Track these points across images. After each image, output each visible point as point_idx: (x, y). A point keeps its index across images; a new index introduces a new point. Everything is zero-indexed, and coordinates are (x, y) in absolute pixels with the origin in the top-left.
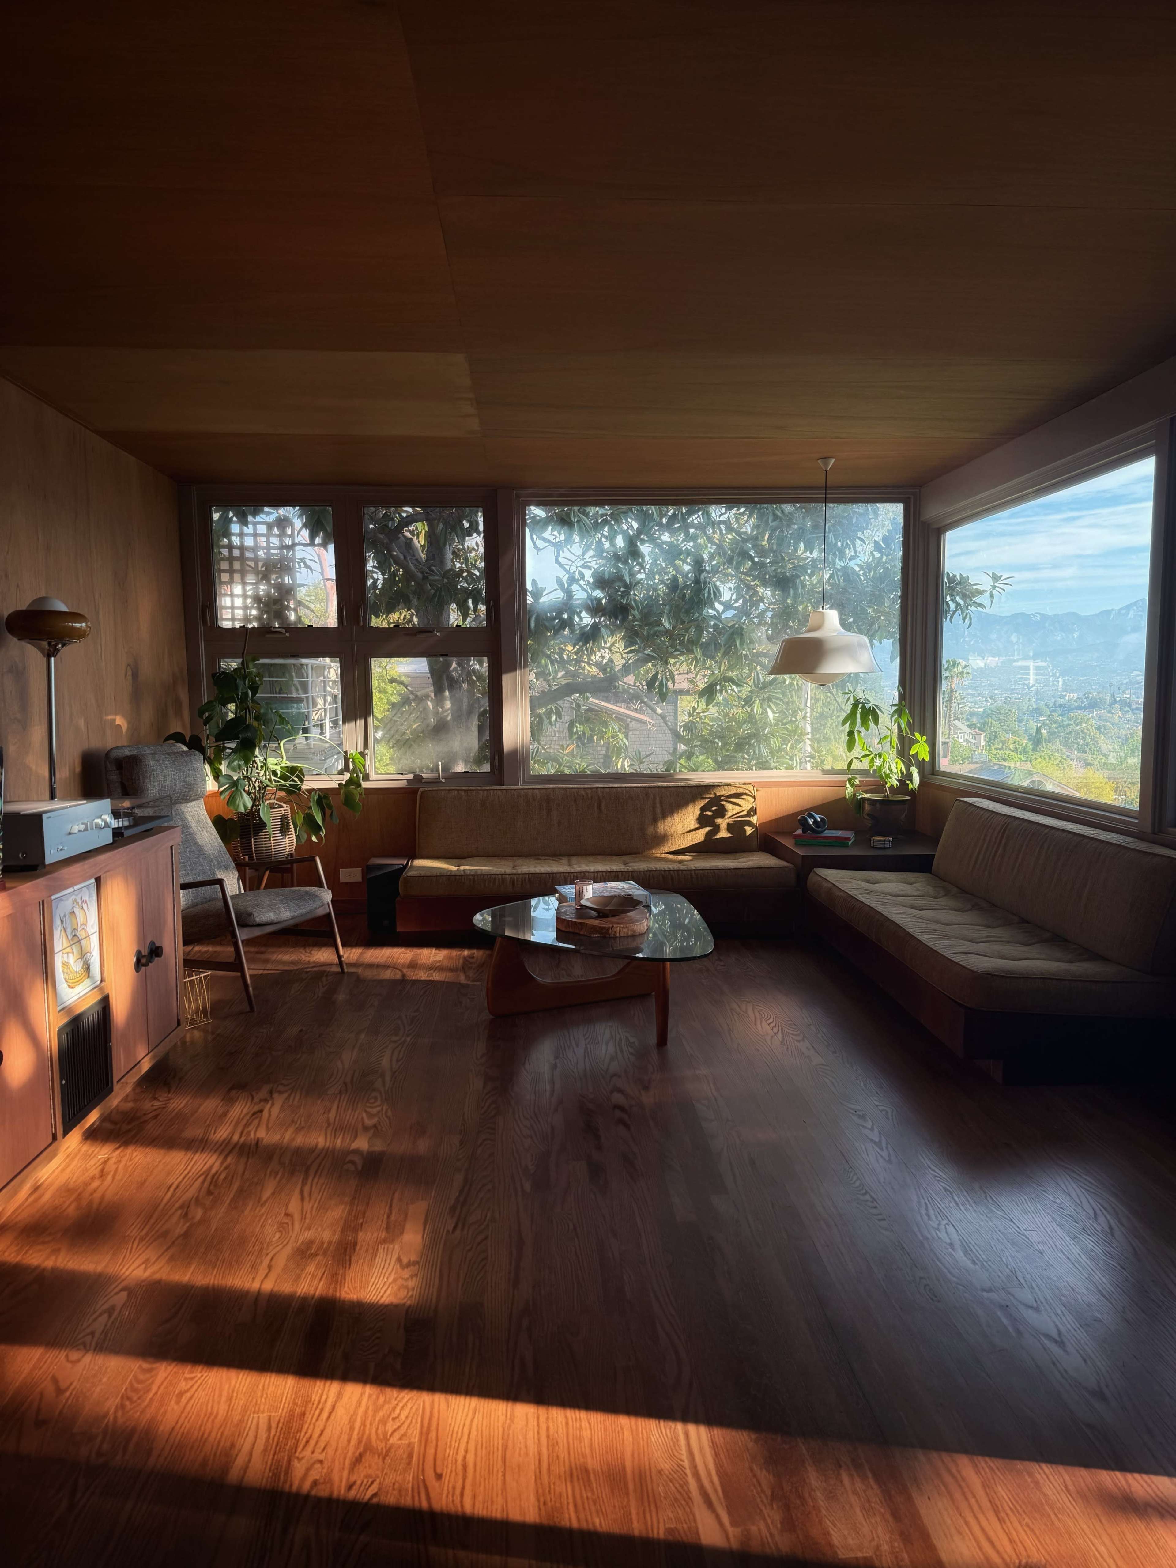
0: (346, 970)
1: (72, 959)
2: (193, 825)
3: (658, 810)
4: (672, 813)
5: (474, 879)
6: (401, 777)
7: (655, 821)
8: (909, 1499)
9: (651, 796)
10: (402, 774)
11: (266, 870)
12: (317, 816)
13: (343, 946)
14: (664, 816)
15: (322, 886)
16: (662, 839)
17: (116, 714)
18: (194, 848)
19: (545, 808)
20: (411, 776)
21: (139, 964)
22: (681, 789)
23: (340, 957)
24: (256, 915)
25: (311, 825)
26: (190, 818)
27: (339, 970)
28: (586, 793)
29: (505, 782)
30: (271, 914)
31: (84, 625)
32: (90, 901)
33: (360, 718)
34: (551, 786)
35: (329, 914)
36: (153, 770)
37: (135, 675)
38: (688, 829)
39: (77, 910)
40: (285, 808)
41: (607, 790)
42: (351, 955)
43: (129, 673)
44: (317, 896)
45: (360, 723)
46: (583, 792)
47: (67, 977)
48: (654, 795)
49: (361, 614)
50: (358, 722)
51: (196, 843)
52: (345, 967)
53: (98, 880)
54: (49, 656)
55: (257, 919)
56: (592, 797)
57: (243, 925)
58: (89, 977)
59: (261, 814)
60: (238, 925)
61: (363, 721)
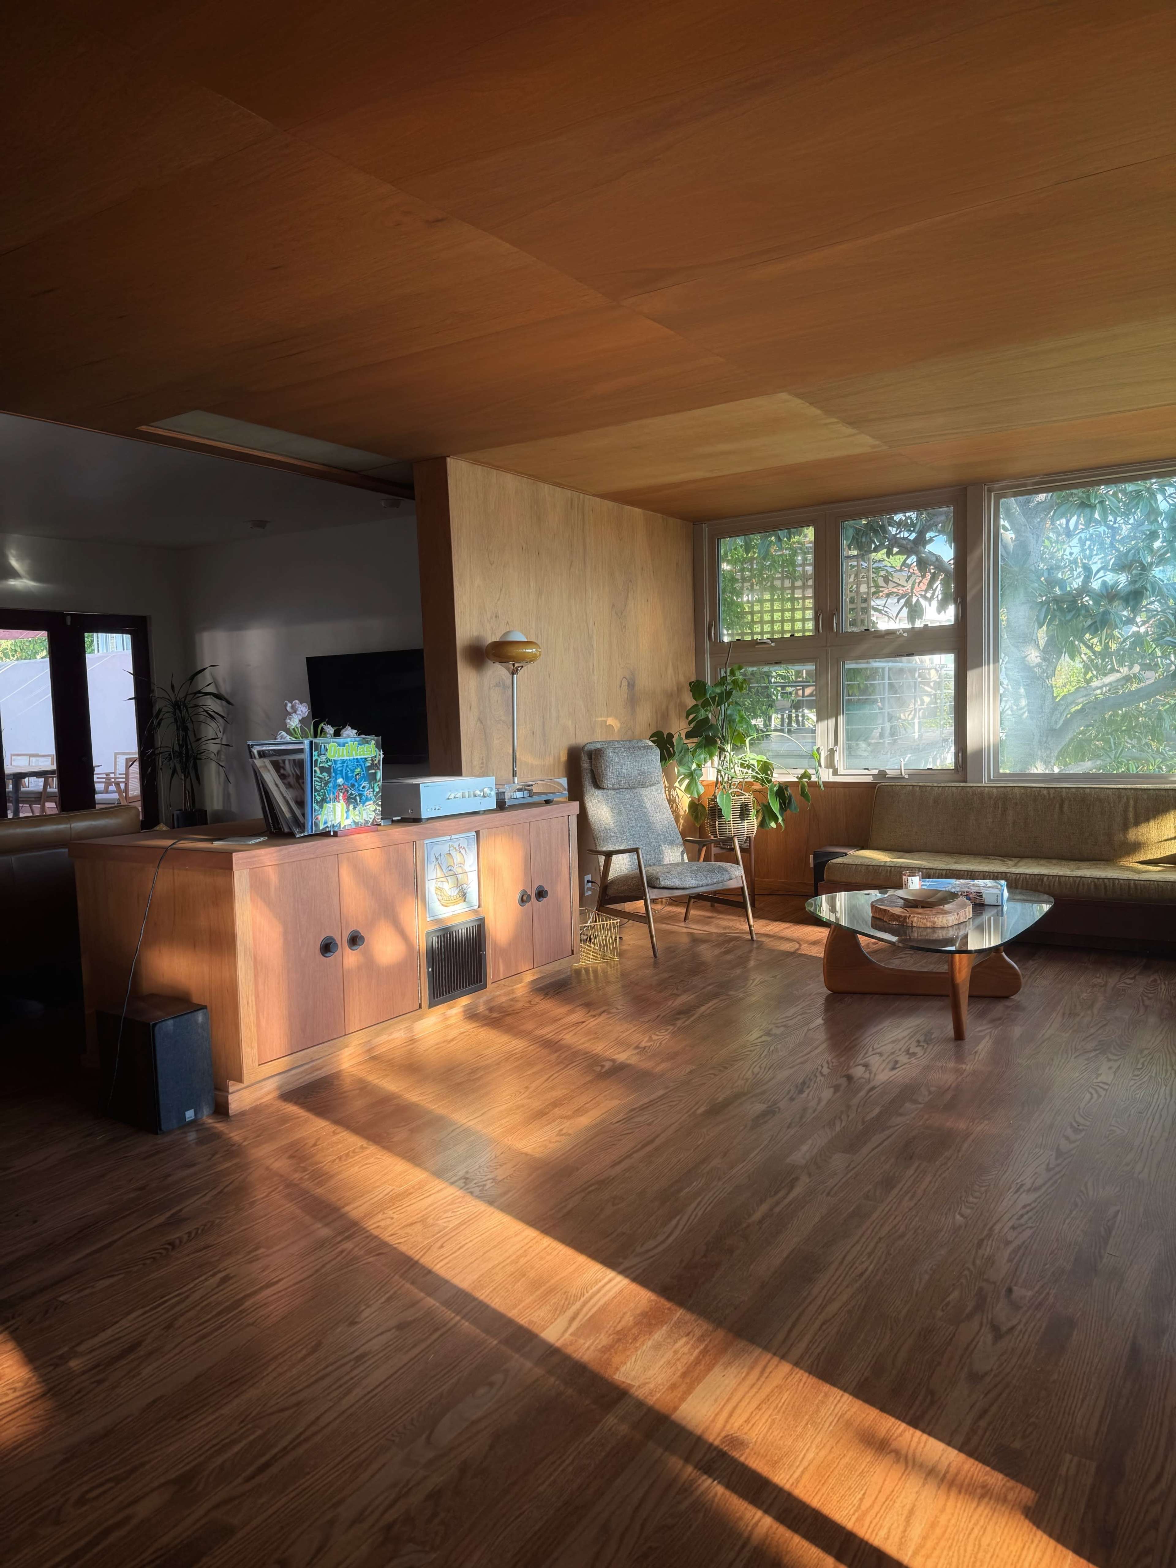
0: (755, 938)
1: (446, 886)
2: (648, 805)
3: (1131, 815)
4: (1147, 820)
5: (891, 870)
6: (866, 772)
7: (1126, 827)
8: (709, 1369)
9: (1124, 800)
10: (868, 769)
11: (703, 846)
12: (774, 806)
13: (754, 917)
14: (1137, 823)
15: (738, 864)
16: (1136, 847)
17: (608, 716)
18: (644, 824)
19: (1000, 807)
20: (876, 772)
21: (524, 899)
22: (1163, 793)
23: (750, 926)
24: (661, 879)
25: (767, 813)
26: (646, 800)
27: (749, 937)
28: (1049, 793)
29: (969, 778)
30: (677, 880)
31: (534, 650)
32: (469, 849)
33: (832, 717)
34: (1012, 785)
35: (742, 888)
36: (612, 760)
37: (631, 686)
38: (1165, 838)
39: (453, 853)
40: (747, 797)
41: (1074, 790)
42: (761, 927)
43: (625, 683)
44: (726, 871)
45: (831, 722)
46: (1045, 792)
47: (440, 898)
48: (1127, 799)
49: (835, 621)
50: (830, 720)
51: (648, 821)
52: (754, 935)
53: (478, 833)
54: (513, 674)
55: (662, 883)
56: (1054, 798)
57: (652, 886)
58: (465, 901)
59: (718, 800)
60: (648, 886)
61: (834, 720)
